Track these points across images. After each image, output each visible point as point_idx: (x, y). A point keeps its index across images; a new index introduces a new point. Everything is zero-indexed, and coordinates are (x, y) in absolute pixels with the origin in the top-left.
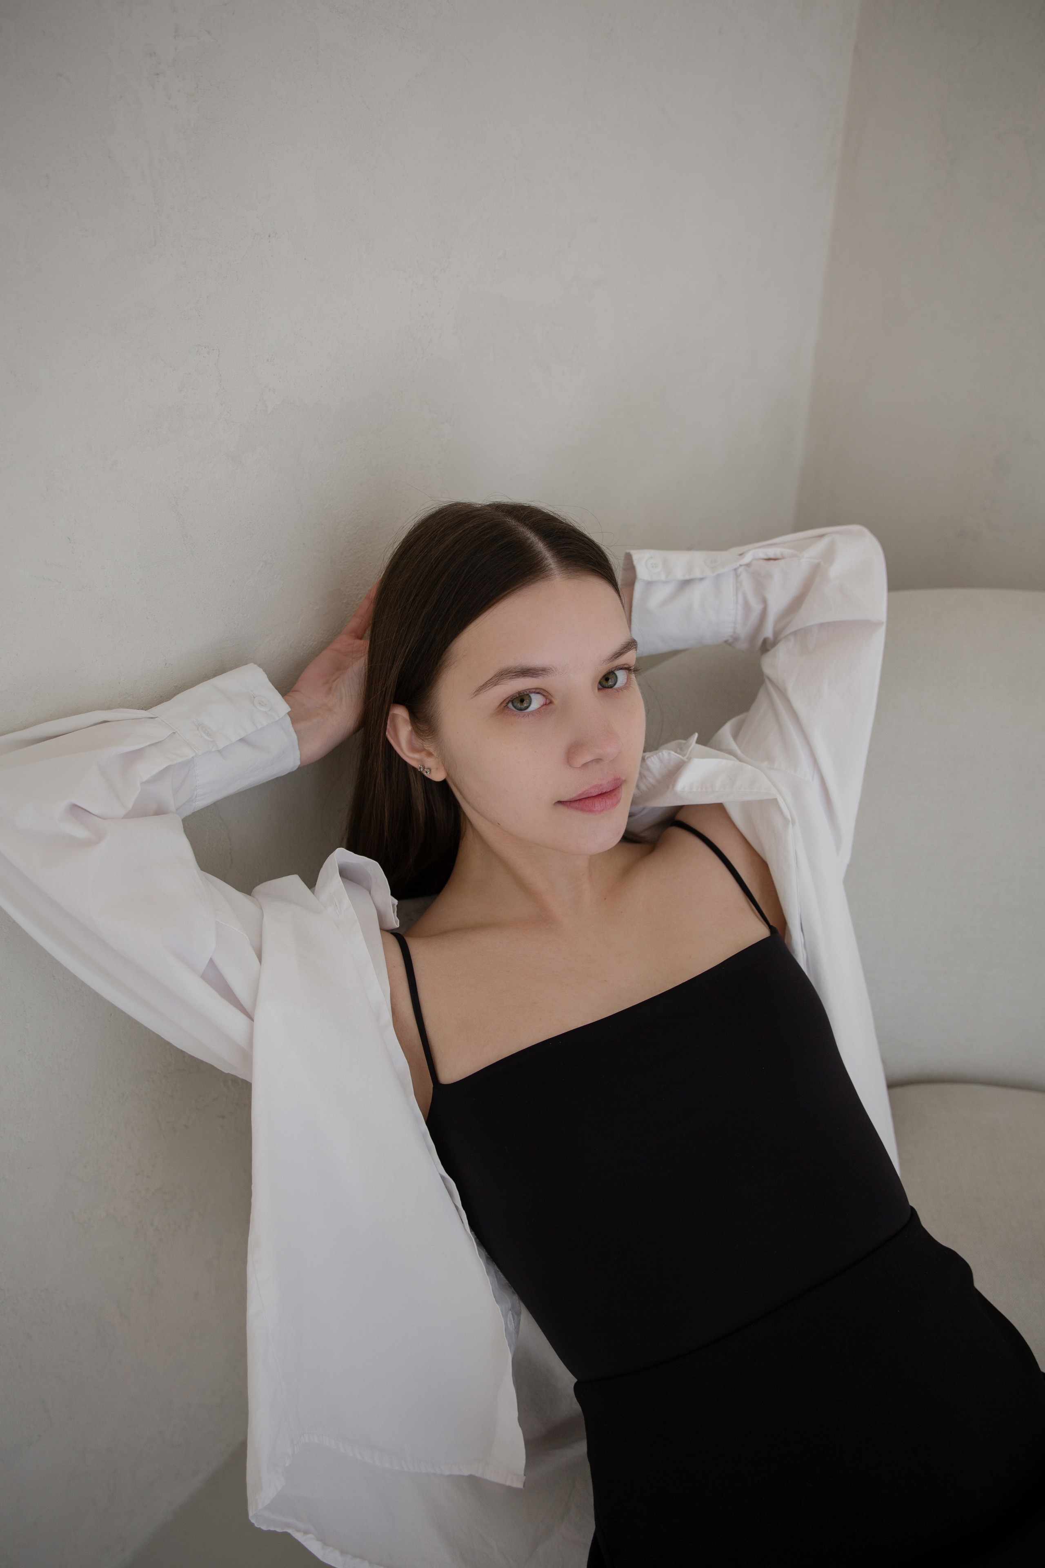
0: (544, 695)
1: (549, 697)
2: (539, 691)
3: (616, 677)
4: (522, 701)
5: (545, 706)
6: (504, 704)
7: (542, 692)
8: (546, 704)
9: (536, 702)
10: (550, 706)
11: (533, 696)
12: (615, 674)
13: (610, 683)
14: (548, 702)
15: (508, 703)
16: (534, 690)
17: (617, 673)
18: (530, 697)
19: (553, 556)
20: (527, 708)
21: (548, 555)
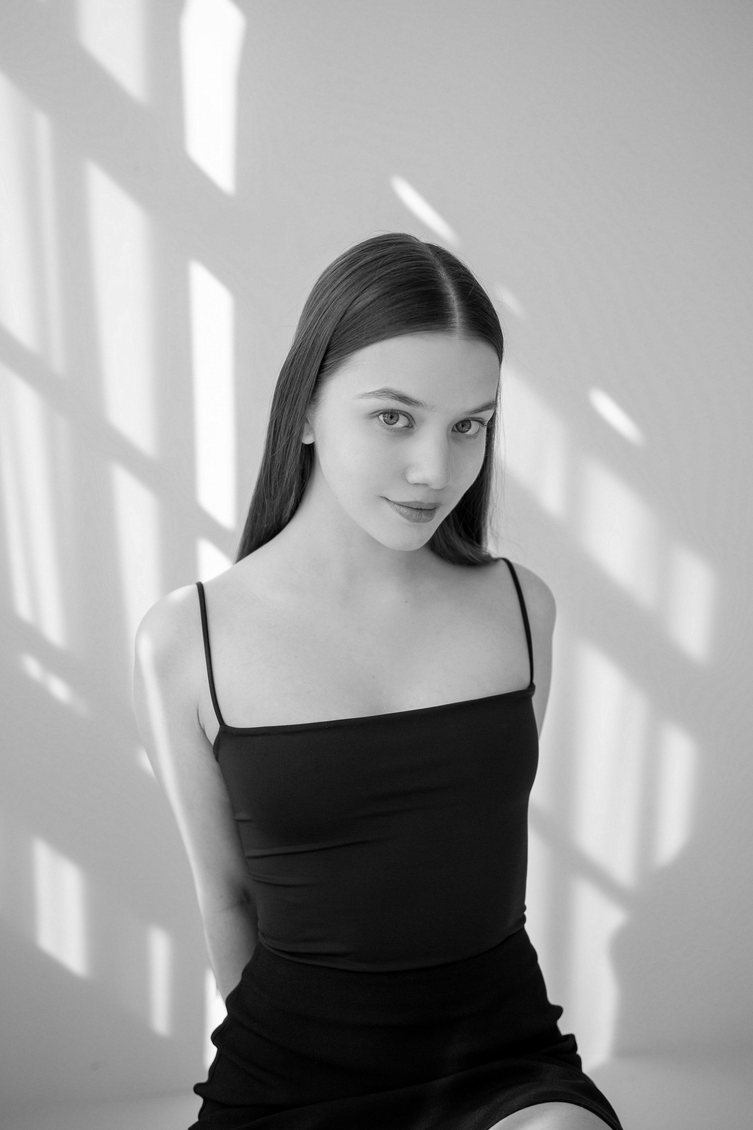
0: (409, 420)
1: (413, 422)
2: (406, 415)
3: (471, 425)
4: (391, 417)
5: (407, 428)
6: (377, 414)
7: (408, 416)
8: (407, 427)
9: (402, 422)
10: (411, 430)
11: (401, 417)
12: (470, 422)
13: (465, 429)
14: (410, 425)
15: (380, 414)
16: (404, 413)
17: (472, 422)
18: (398, 416)
19: (461, 317)
20: (394, 423)
21: (457, 315)
